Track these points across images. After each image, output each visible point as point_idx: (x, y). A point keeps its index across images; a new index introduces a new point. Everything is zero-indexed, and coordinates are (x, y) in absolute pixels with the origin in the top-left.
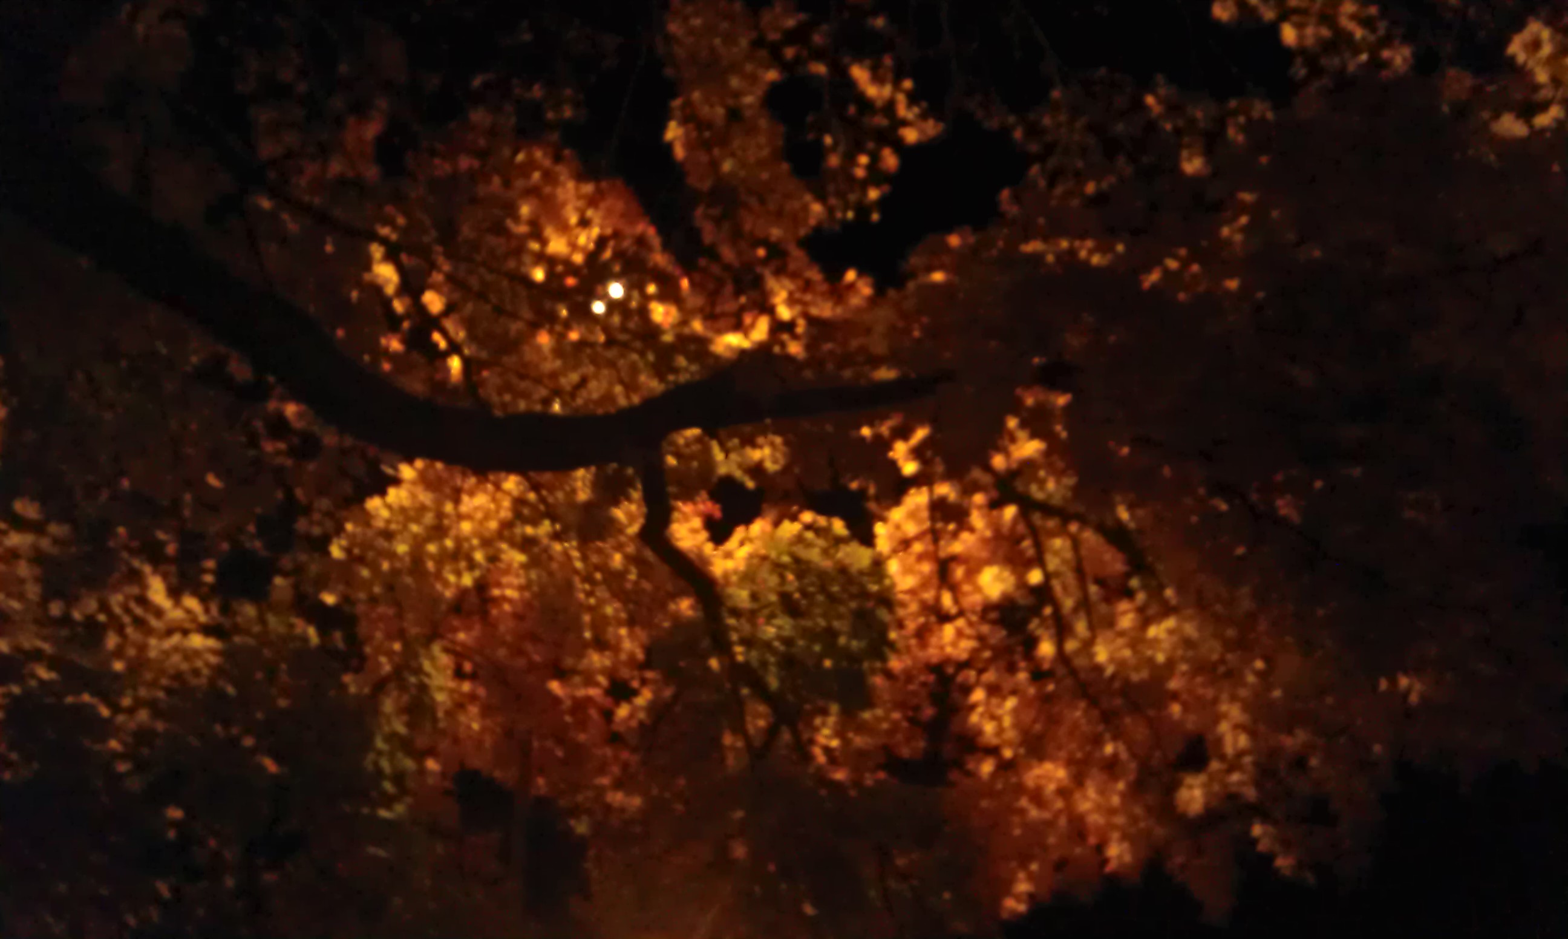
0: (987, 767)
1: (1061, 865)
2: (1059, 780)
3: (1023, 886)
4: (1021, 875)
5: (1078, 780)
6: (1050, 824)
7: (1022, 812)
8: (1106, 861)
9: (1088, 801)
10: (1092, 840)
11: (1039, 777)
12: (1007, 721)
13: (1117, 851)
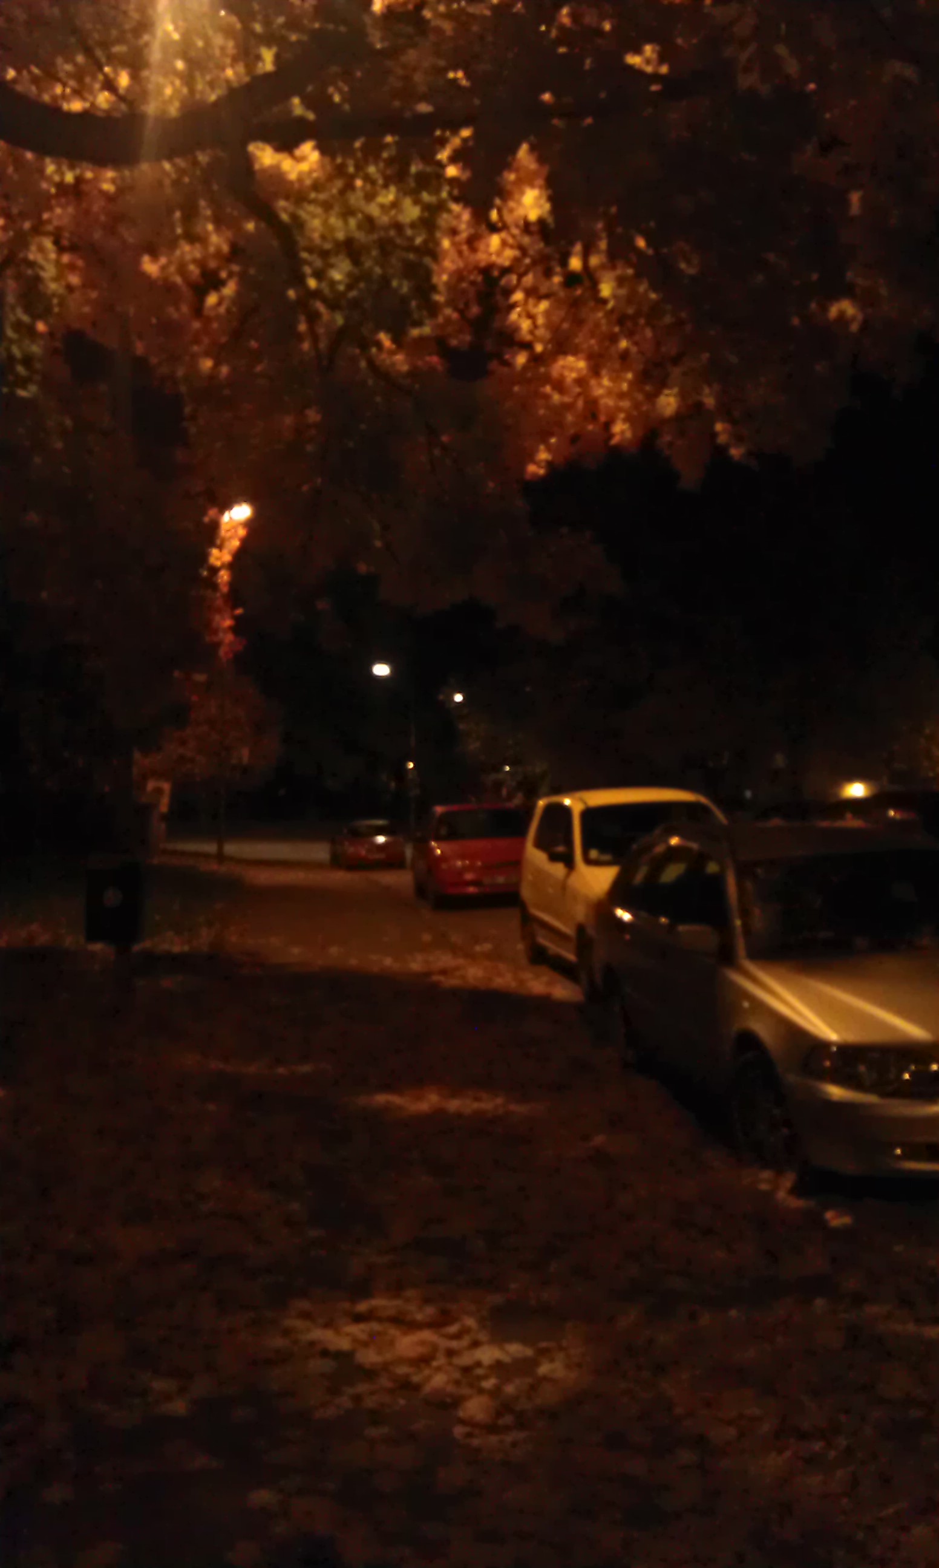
0: (521, 359)
1: (575, 439)
2: (579, 370)
3: (543, 455)
4: (542, 447)
5: (595, 371)
6: (568, 407)
7: (547, 397)
8: (611, 436)
9: (603, 387)
10: (603, 418)
11: (563, 367)
12: (540, 321)
13: (620, 429)
